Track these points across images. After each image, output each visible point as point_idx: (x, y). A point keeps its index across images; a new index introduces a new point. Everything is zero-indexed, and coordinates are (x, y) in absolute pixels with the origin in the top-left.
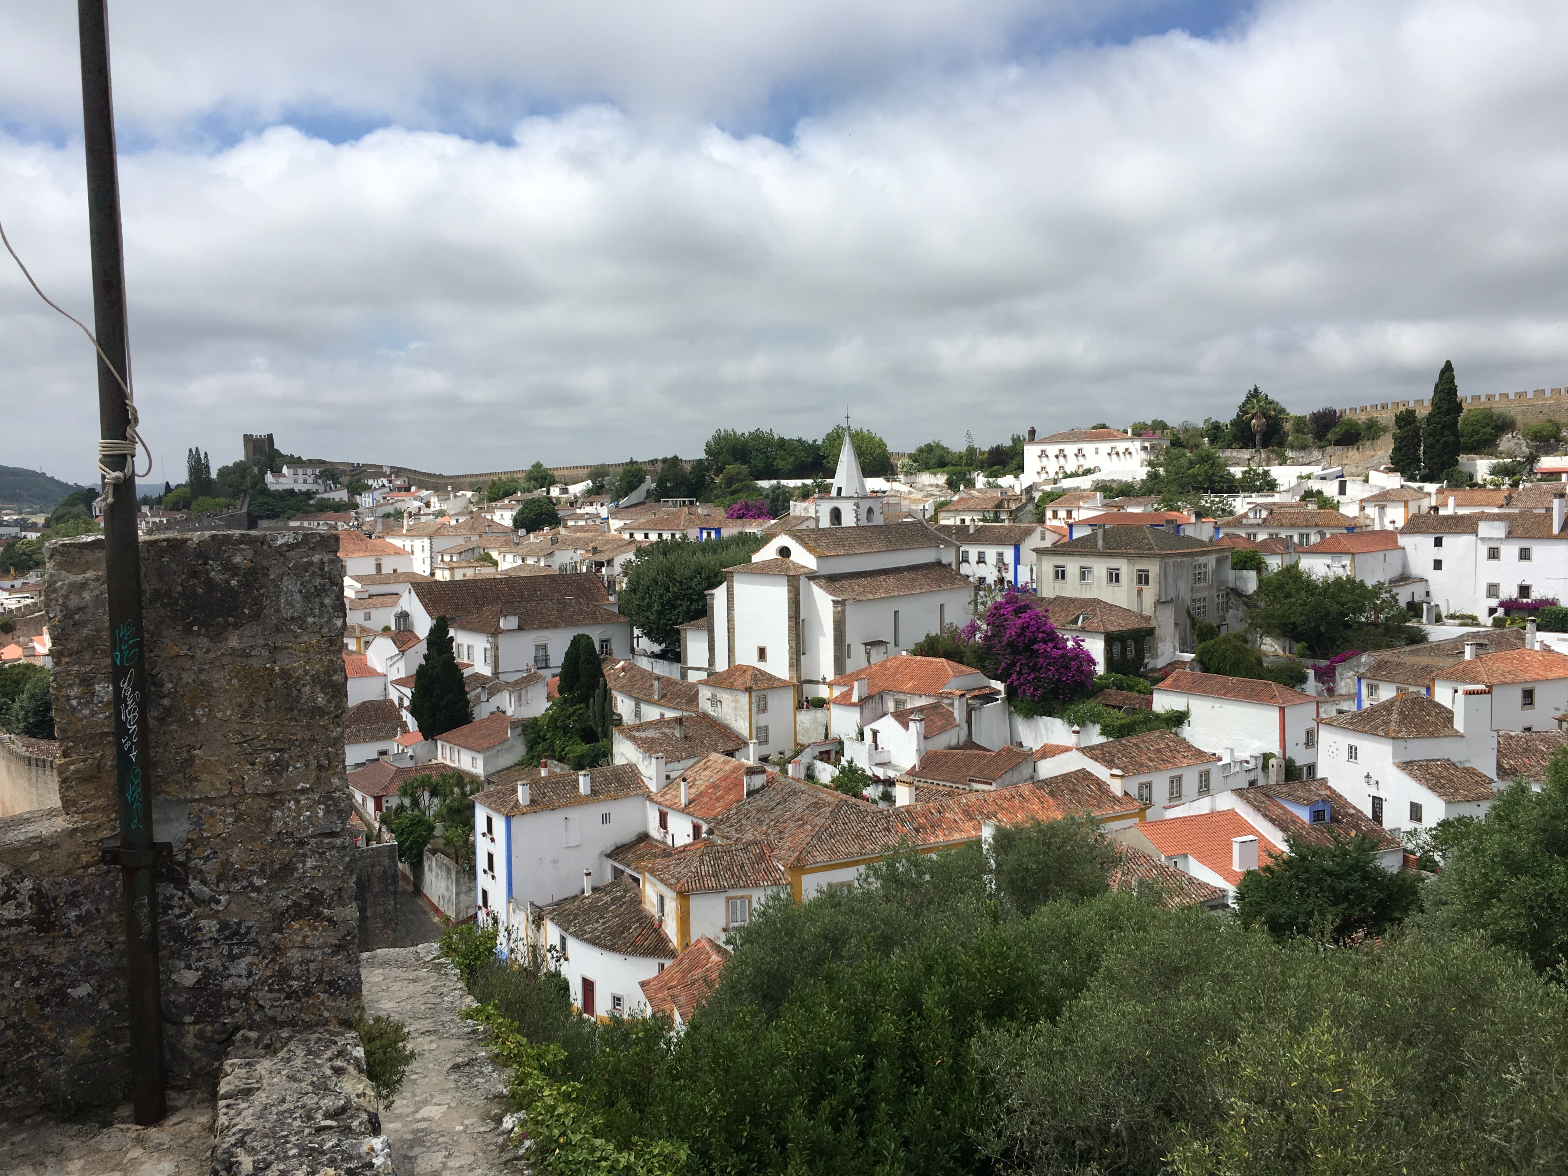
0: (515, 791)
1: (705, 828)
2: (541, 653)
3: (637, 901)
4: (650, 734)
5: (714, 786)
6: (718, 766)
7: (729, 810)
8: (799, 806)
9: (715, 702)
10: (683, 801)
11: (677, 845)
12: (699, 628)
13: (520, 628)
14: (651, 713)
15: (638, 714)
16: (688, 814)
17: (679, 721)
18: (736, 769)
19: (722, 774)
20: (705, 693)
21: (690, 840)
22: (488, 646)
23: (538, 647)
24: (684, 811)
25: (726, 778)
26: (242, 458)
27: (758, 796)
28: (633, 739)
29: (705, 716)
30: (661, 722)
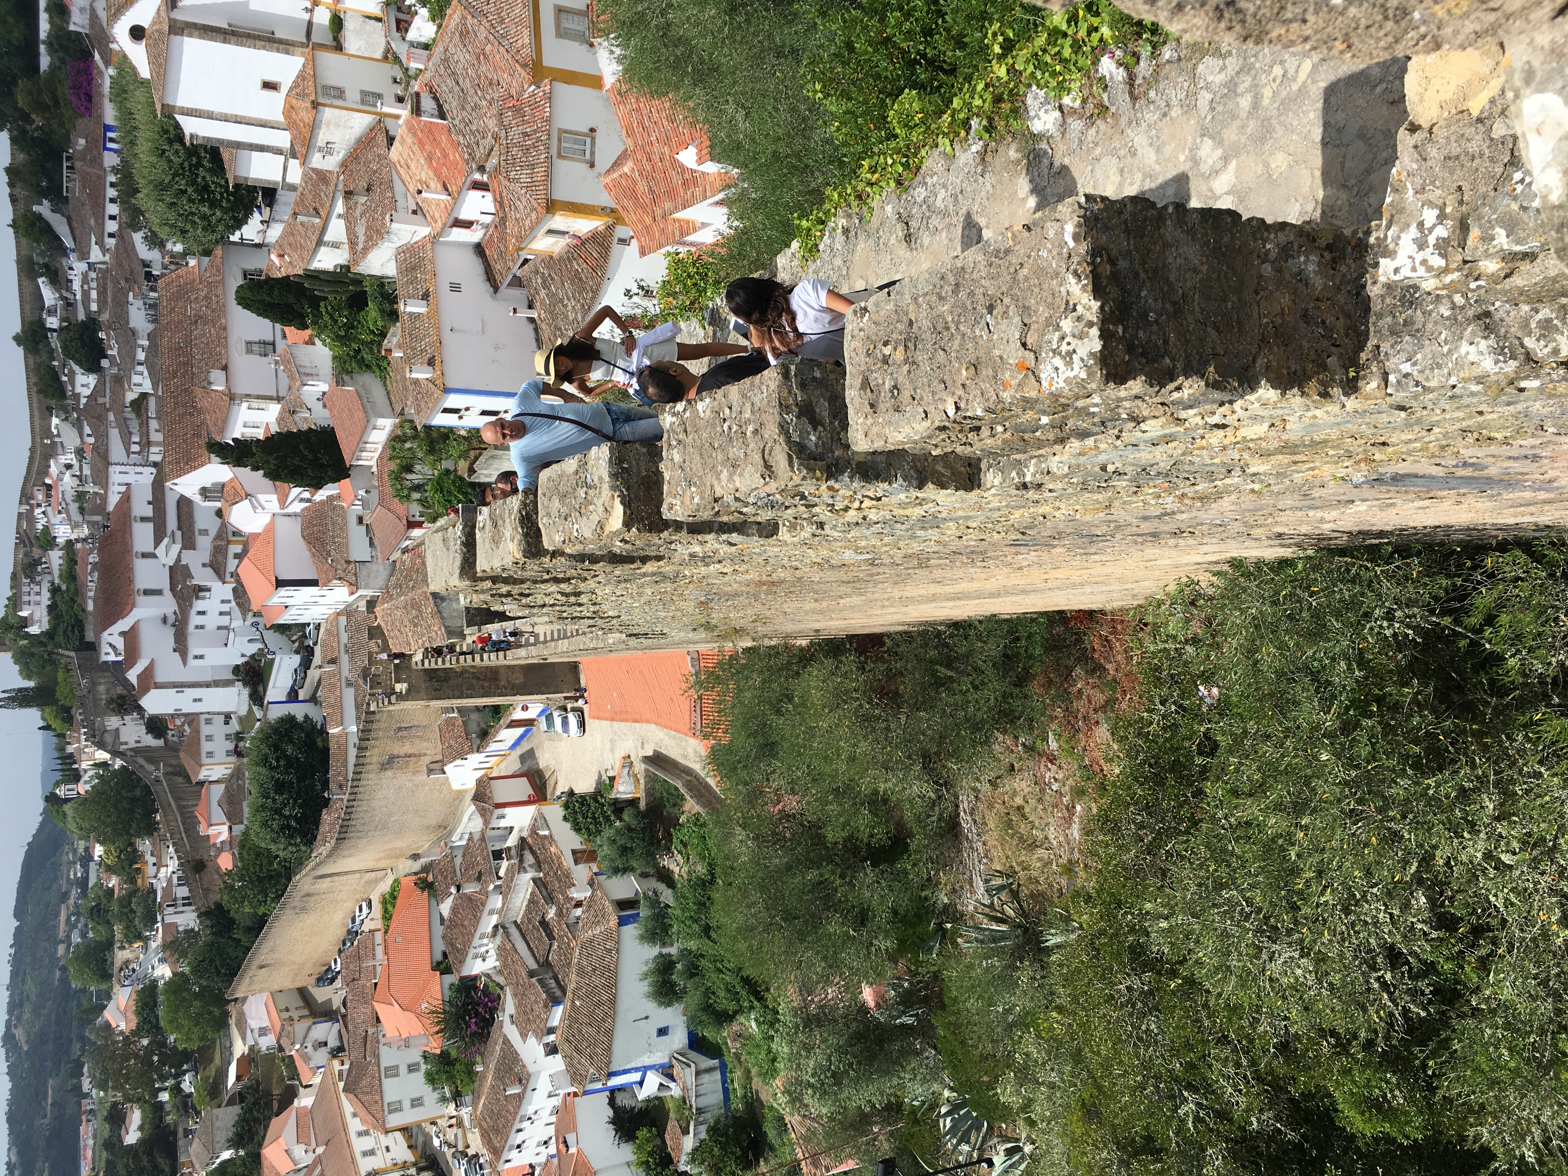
0: (416, 382)
1: (477, 176)
2: (256, 348)
3: (550, 260)
4: (361, 231)
5: (429, 159)
6: (406, 152)
7: (459, 144)
8: (461, 57)
9: (328, 149)
10: (444, 197)
11: (493, 211)
12: (234, 159)
13: (225, 368)
14: (337, 230)
15: (336, 245)
16: (459, 194)
17: (348, 194)
18: (411, 129)
19: (415, 148)
20: (317, 161)
21: (489, 196)
22: (245, 405)
23: (249, 351)
24: (456, 198)
25: (421, 144)
27: (446, 107)
28: (366, 250)
29: (344, 164)
30: (347, 217)
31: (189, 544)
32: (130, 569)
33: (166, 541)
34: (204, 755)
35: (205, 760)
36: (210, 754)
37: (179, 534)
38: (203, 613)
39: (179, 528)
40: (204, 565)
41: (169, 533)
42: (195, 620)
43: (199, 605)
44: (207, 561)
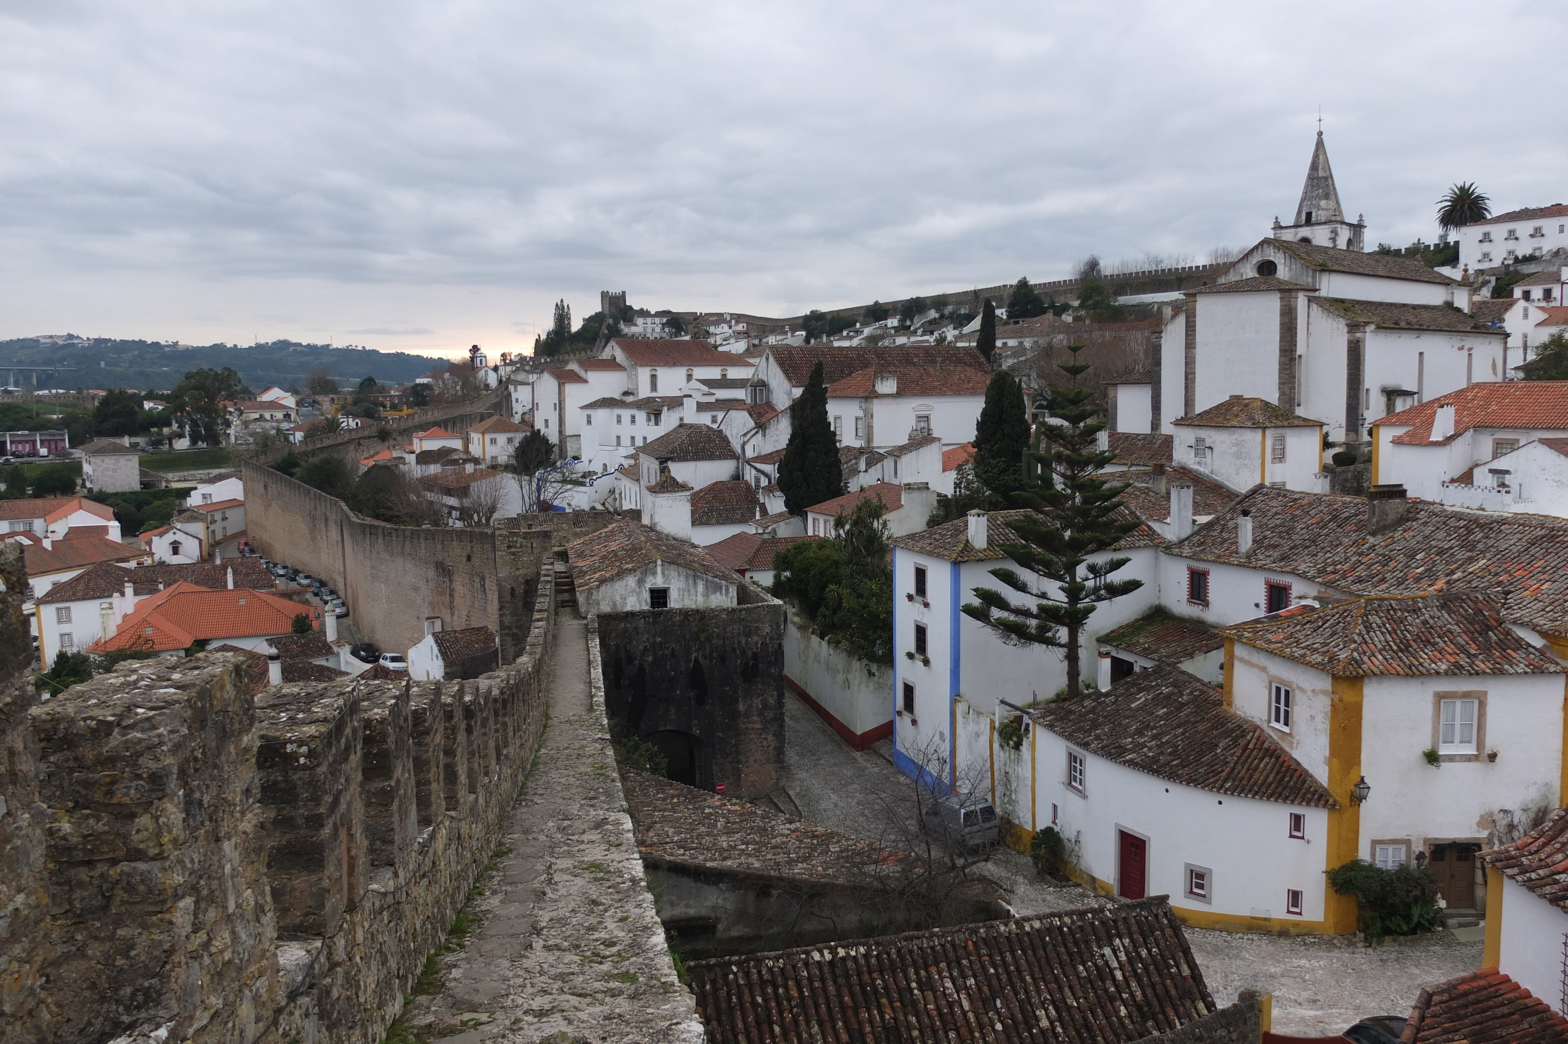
1: (1299, 589)
2: (922, 425)
9: (1200, 448)
10: (1246, 547)
12: (1136, 382)
13: (900, 394)
16: (1254, 569)
17: (1156, 472)
20: (1184, 439)
21: (1261, 612)
22: (861, 414)
23: (919, 418)
24: (1246, 564)
26: (599, 309)
27: (1396, 535)
29: (1185, 471)
30: (1127, 474)
31: (701, 407)
32: (675, 364)
33: (705, 389)
34: (493, 436)
35: (488, 437)
36: (493, 441)
37: (712, 399)
38: (633, 421)
39: (717, 400)
40: (681, 419)
41: (712, 391)
42: (626, 414)
43: (641, 416)
44: (686, 421)
